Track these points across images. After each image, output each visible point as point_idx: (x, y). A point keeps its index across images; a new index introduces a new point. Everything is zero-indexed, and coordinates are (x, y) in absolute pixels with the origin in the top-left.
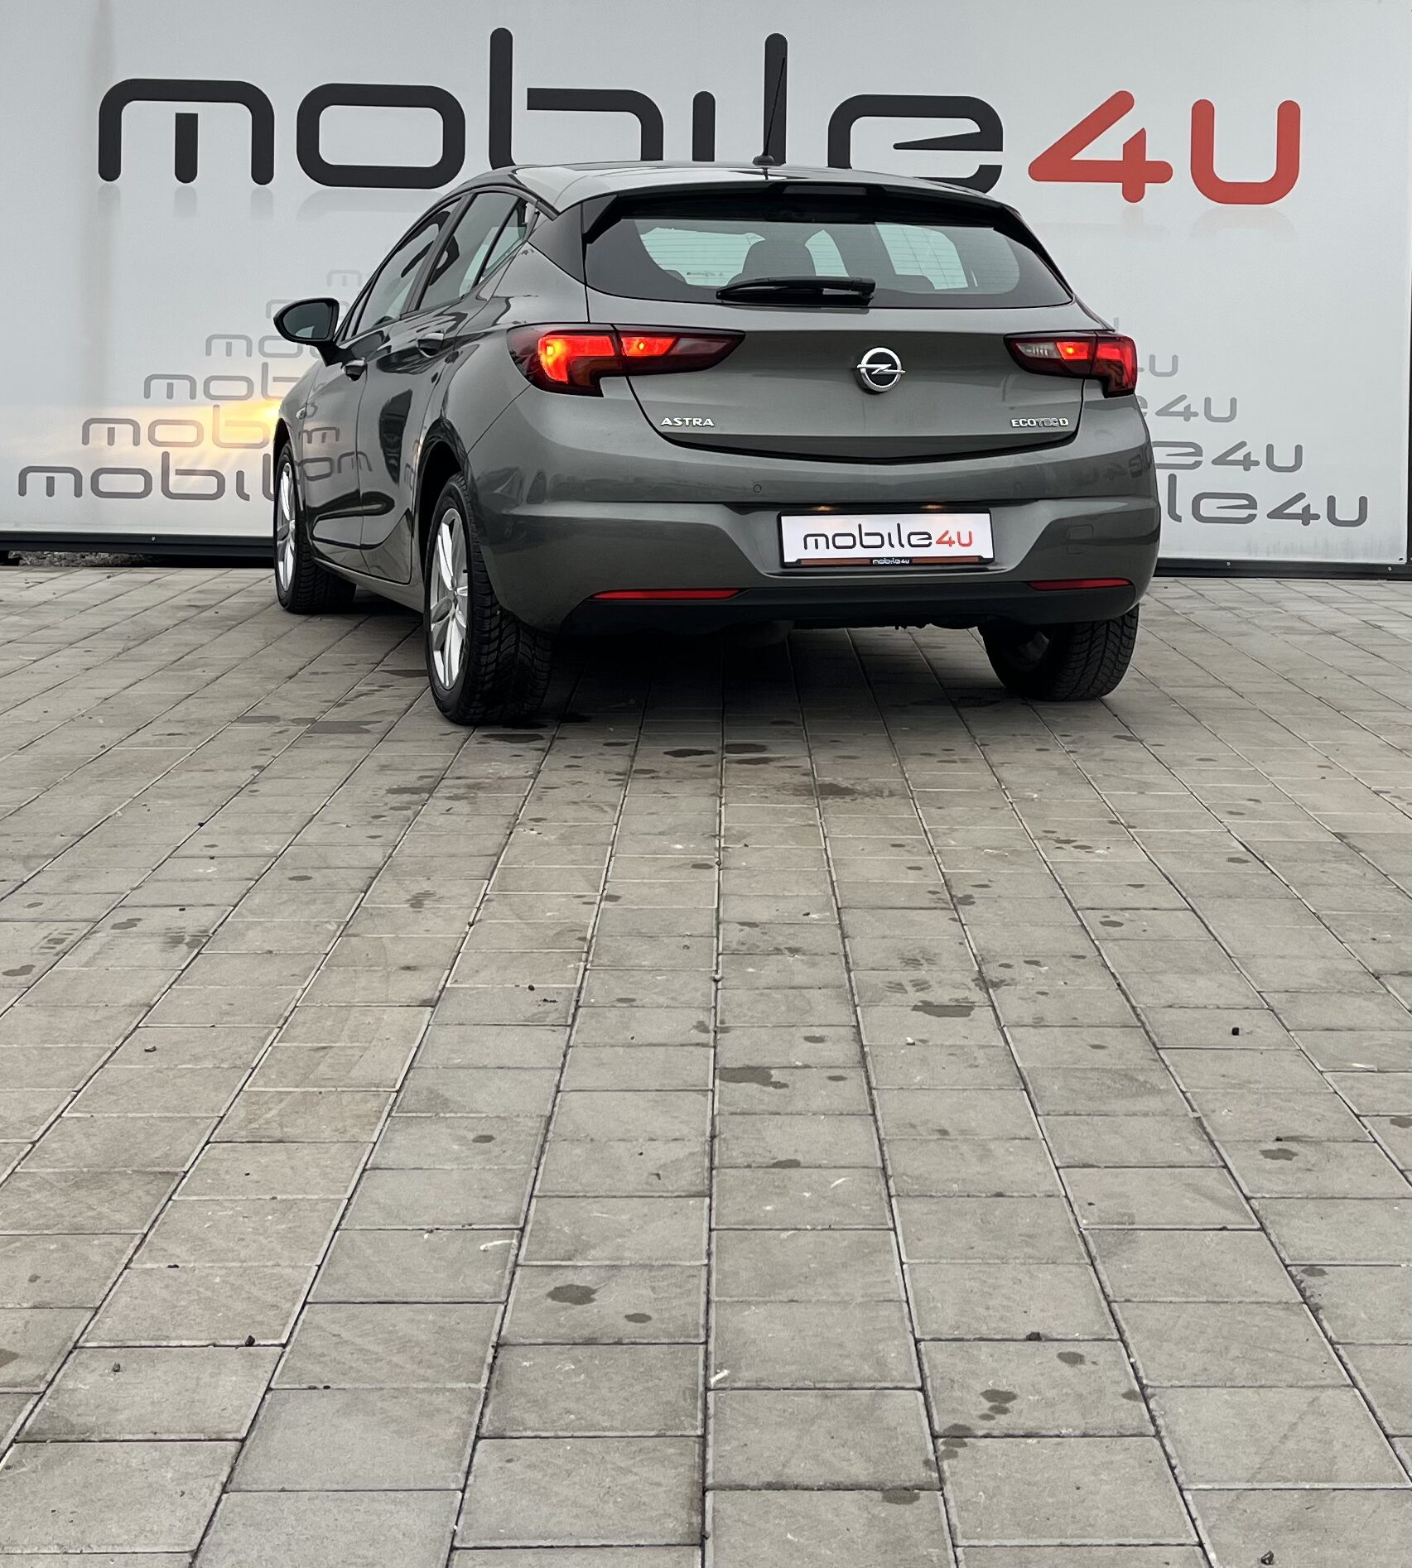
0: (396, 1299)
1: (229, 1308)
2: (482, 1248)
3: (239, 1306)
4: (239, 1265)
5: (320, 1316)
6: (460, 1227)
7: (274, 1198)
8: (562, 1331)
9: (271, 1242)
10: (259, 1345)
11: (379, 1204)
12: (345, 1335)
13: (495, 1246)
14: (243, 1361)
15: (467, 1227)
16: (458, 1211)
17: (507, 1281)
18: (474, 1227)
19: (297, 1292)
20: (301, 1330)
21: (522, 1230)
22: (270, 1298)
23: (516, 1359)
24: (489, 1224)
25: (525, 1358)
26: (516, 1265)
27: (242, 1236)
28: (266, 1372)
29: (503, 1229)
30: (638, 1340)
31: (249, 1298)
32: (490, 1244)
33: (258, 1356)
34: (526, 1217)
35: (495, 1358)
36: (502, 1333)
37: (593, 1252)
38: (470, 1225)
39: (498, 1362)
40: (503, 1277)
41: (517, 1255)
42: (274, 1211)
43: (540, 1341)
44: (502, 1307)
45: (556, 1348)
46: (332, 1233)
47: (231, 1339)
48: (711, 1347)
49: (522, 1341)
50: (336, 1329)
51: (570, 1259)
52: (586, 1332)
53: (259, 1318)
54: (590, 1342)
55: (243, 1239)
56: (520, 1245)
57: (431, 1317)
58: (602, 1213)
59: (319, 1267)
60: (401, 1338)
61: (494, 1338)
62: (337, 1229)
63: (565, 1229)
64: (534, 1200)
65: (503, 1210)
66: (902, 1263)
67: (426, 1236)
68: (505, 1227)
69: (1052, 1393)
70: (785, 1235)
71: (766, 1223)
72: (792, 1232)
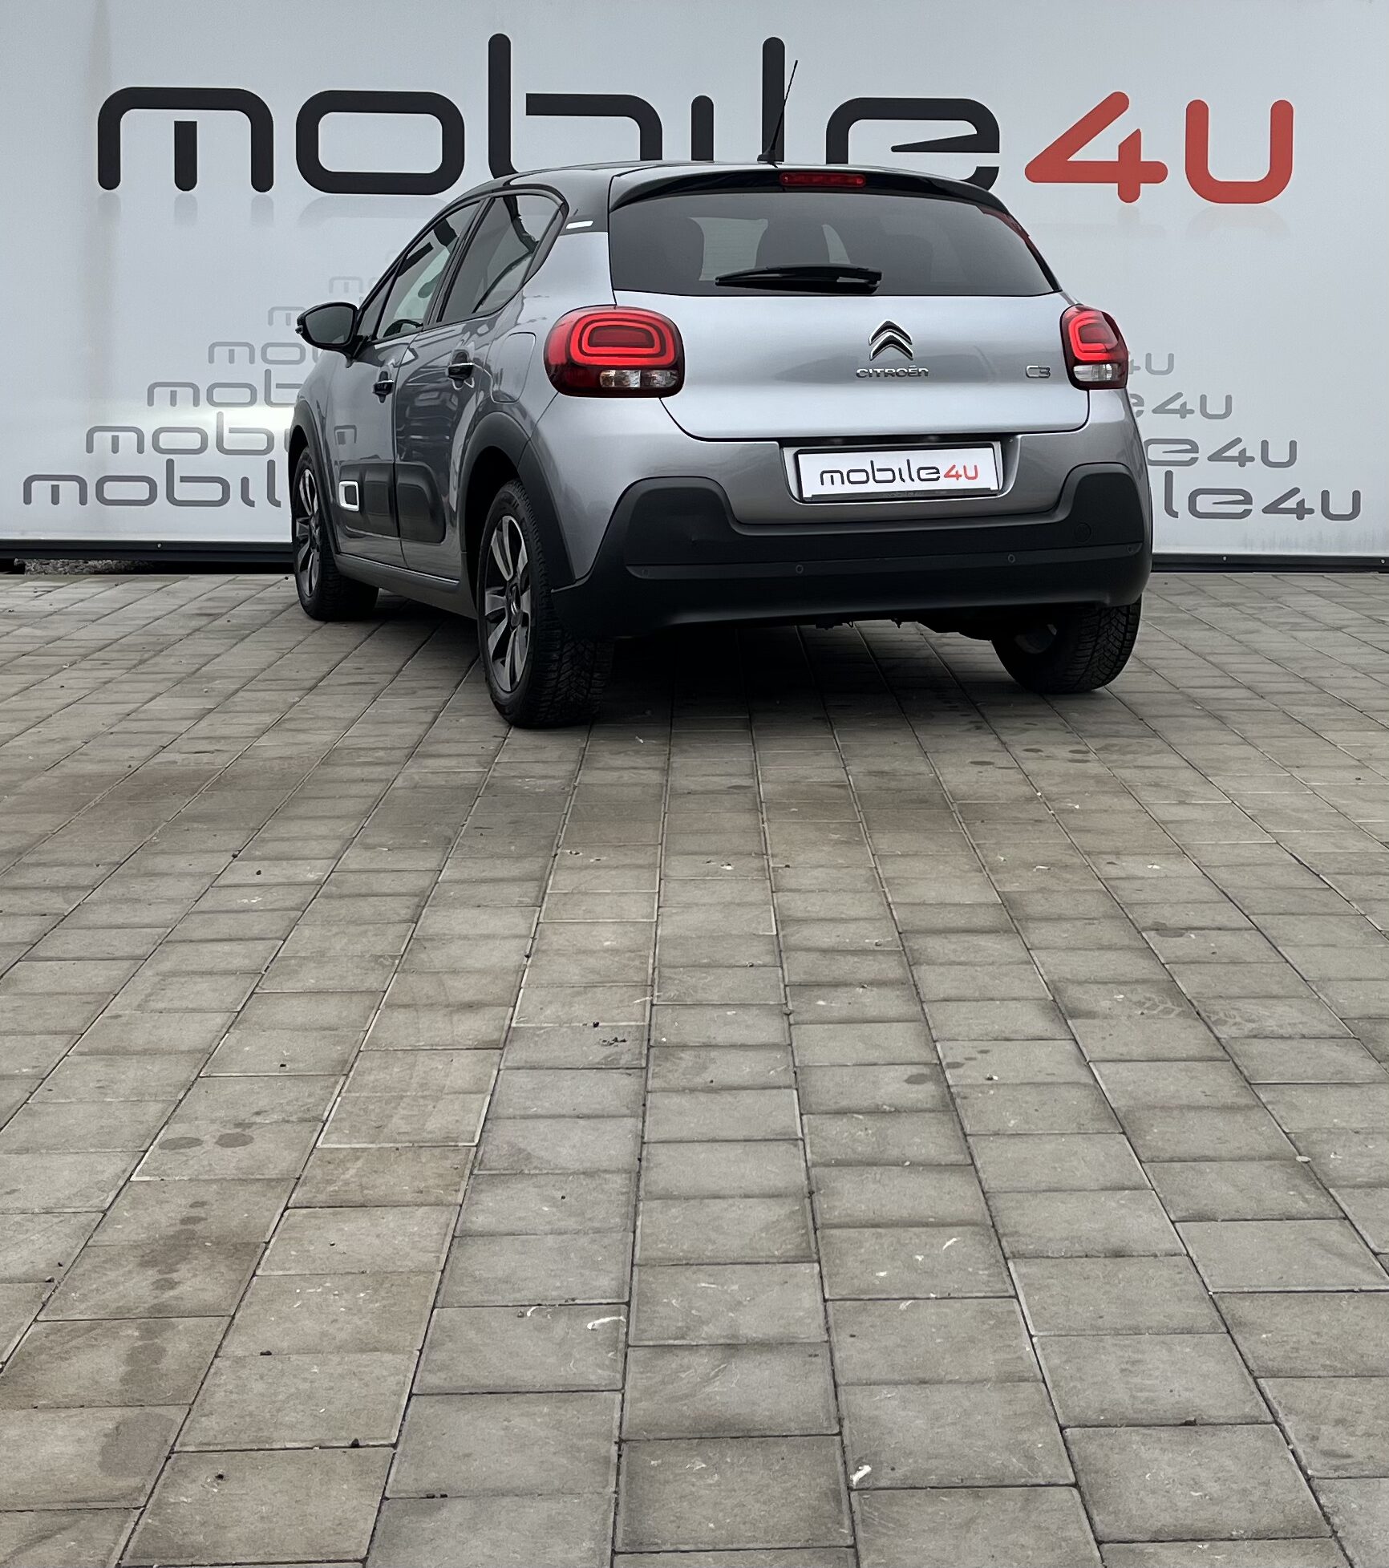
0: (505, 1389)
1: (330, 1402)
2: (589, 1326)
5: (426, 1411)
6: (563, 1302)
10: (364, 1446)
11: (475, 1276)
13: (603, 1324)
14: (351, 1465)
15: (570, 1302)
16: (558, 1284)
17: (620, 1365)
18: (577, 1302)
19: (403, 1383)
20: (409, 1428)
21: (628, 1304)
24: (593, 1299)
26: (627, 1345)
29: (608, 1304)
31: (351, 1390)
32: (597, 1322)
34: (631, 1289)
36: (624, 1427)
37: (706, 1329)
38: (573, 1300)
40: (617, 1360)
41: (627, 1334)
43: (666, 1435)
44: (620, 1396)
45: (684, 1444)
46: (429, 1310)
47: (336, 1439)
48: (847, 1439)
51: (683, 1338)
54: (715, 1436)
56: (628, 1322)
58: (708, 1282)
59: (420, 1352)
61: (616, 1433)
62: (434, 1308)
63: (674, 1301)
64: (635, 1269)
65: (605, 1283)
66: (1031, 1337)
67: (529, 1314)
68: (610, 1301)
69: (1214, 1488)
70: (903, 1305)
71: (883, 1291)
72: (910, 1302)
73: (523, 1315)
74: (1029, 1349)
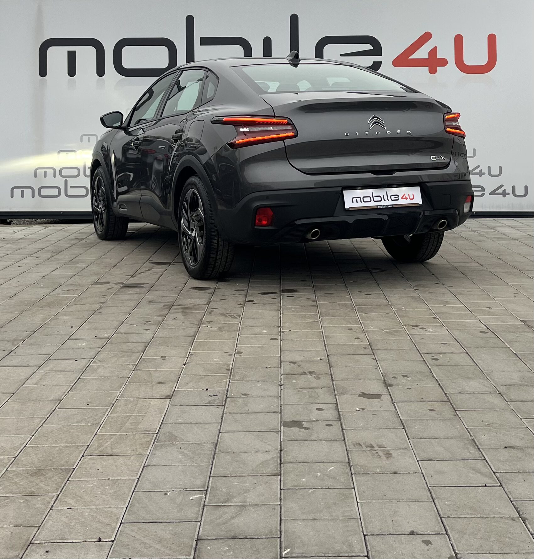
0: (157, 521)
1: (91, 526)
2: (191, 498)
3: (95, 525)
4: (95, 507)
5: (127, 529)
6: (182, 490)
7: (109, 479)
8: (223, 533)
9: (107, 497)
10: (103, 541)
11: (150, 481)
12: (137, 537)
13: (196, 498)
14: (96, 548)
15: (185, 490)
16: (181, 483)
17: (201, 512)
18: (187, 490)
19: (118, 519)
20: (120, 535)
21: (206, 490)
22: (107, 521)
23: (205, 545)
24: (193, 488)
25: (209, 545)
26: (204, 505)
27: (96, 495)
28: (106, 553)
29: (199, 490)
30: (253, 537)
31: (99, 521)
32: (194, 497)
33: (102, 546)
34: (208, 485)
35: (196, 545)
36: (199, 535)
37: (235, 500)
38: (186, 489)
39: (198, 546)
40: (199, 511)
41: (205, 501)
42: (109, 484)
43: (214, 538)
44: (199, 524)
45: (221, 541)
46: (131, 493)
47: (92, 539)
48: (282, 540)
49: (207, 537)
50: (133, 534)
51: (226, 503)
52: (233, 534)
53: (103, 530)
54: (234, 538)
55: (96, 497)
56: (206, 497)
57: (171, 528)
58: (238, 483)
59: (127, 507)
60: (159, 537)
61: (196, 537)
62: (134, 492)
63: (224, 490)
64: (211, 478)
65: (199, 482)
66: (357, 502)
67: (168, 494)
68: (200, 489)
70: (310, 491)
71: (303, 486)
72: (313, 490)
73: (166, 494)
74: (356, 507)
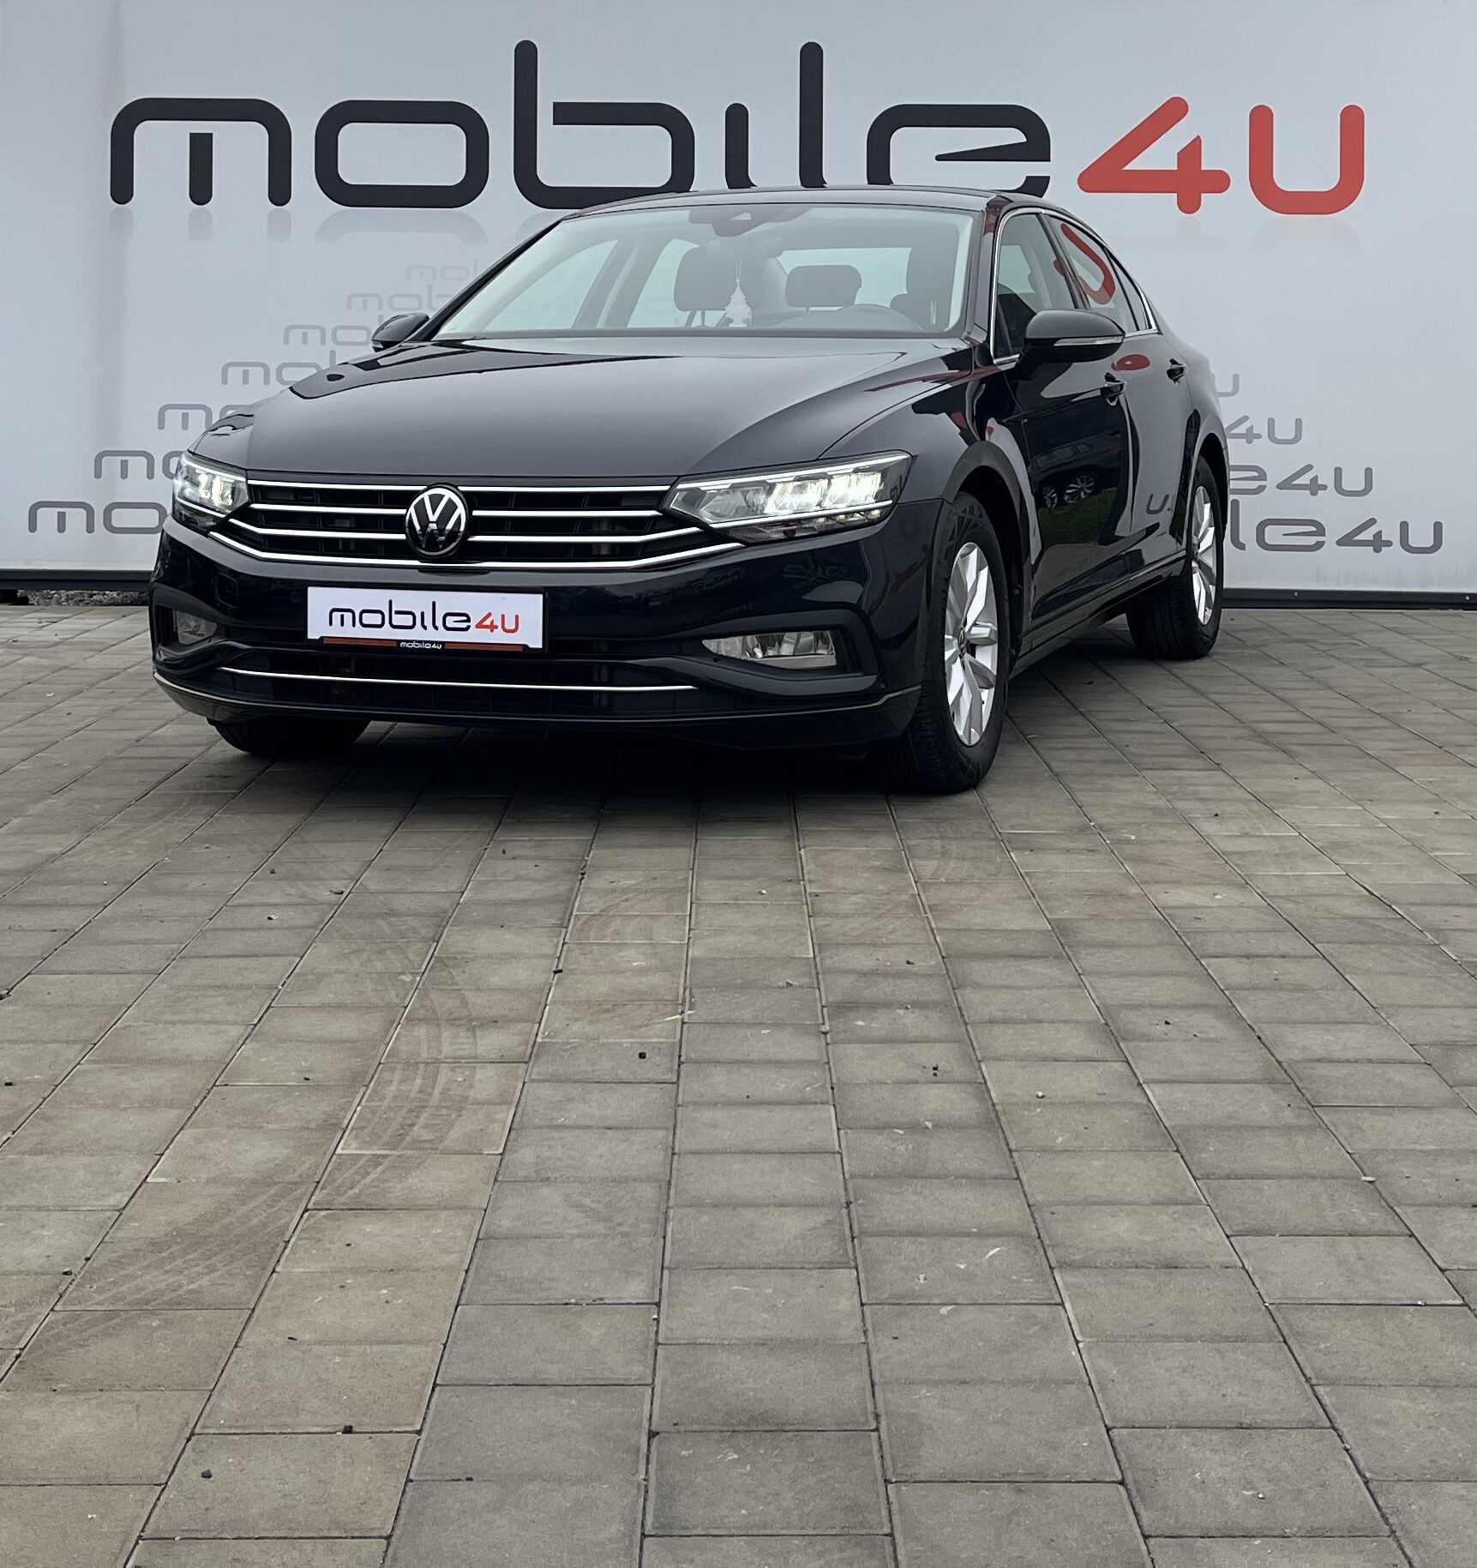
0: (533, 1381)
1: (353, 1391)
3: (364, 1389)
5: (451, 1400)
6: (591, 1301)
8: (719, 1417)
9: (390, 1318)
11: (500, 1276)
14: (375, 1450)
15: (598, 1302)
16: (586, 1285)
17: (651, 1360)
18: (606, 1301)
19: (426, 1374)
20: (435, 1415)
21: (658, 1304)
22: (396, 1380)
23: (675, 1448)
24: (622, 1298)
25: (683, 1447)
26: (657, 1343)
27: (357, 1312)
28: (403, 1461)
29: (637, 1304)
33: (392, 1444)
34: (661, 1290)
35: (650, 1447)
36: (654, 1420)
37: (739, 1330)
38: (601, 1299)
39: (653, 1450)
40: (646, 1358)
41: (657, 1333)
42: (387, 1284)
43: (697, 1428)
44: (650, 1390)
45: (715, 1436)
46: (453, 1307)
48: (884, 1435)
53: (388, 1402)
55: (358, 1315)
56: (659, 1322)
58: (743, 1286)
59: (445, 1345)
60: (544, 1424)
61: (646, 1426)
62: (458, 1304)
64: (666, 1272)
66: (1077, 1342)
68: (640, 1301)
69: (1267, 1489)
70: (944, 1310)
71: (923, 1297)
72: (950, 1307)
74: (1074, 1353)
